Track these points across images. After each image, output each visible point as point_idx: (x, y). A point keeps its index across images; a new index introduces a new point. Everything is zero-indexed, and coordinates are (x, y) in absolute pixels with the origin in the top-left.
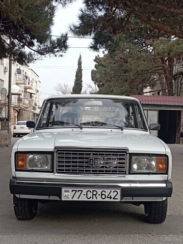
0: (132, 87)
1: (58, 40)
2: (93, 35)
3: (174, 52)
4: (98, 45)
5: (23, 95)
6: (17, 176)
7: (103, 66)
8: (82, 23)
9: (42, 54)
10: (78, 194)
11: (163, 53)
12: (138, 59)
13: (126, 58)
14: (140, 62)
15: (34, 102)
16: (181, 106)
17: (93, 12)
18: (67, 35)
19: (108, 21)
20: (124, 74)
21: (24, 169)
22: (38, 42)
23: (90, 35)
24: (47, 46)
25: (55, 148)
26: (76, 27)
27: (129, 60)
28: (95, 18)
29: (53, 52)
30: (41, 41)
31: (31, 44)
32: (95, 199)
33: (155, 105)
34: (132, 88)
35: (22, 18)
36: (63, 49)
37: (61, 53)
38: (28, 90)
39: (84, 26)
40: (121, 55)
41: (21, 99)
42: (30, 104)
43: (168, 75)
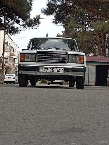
1: (34, 19)
2: (55, 15)
3: (106, 30)
4: (58, 21)
5: (9, 59)
6: (21, 64)
8: (48, 8)
9: (25, 27)
10: (46, 70)
11: (99, 30)
13: (76, 34)
14: (85, 36)
15: (16, 64)
17: (55, 2)
18: (39, 16)
19: (63, 7)
21: (24, 61)
22: (22, 20)
23: (53, 15)
24: (28, 22)
25: (37, 51)
26: (45, 10)
27: (78, 35)
28: (55, 5)
29: (31, 26)
30: (24, 20)
31: (18, 22)
32: (53, 72)
35: (14, 6)
36: (37, 24)
37: (36, 27)
38: (12, 56)
39: (50, 10)
41: (8, 62)
42: (13, 65)
43: (103, 45)
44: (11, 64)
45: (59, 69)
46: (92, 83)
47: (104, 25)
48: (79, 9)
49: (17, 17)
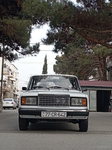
0: (80, 75)
1: (34, 46)
2: (54, 44)
3: (106, 53)
4: (58, 49)
5: (7, 81)
6: (22, 107)
7: (61, 62)
8: (48, 38)
9: (24, 54)
10: (48, 114)
11: (99, 54)
12: (83, 57)
13: (76, 57)
14: (85, 60)
15: (14, 87)
16: (111, 87)
17: (55, 32)
18: (39, 43)
19: (63, 36)
20: (75, 68)
22: (21, 47)
23: (53, 44)
24: (27, 50)
26: (45, 40)
27: (78, 58)
29: (30, 53)
30: (23, 47)
31: (17, 49)
32: (55, 116)
33: (94, 87)
34: (80, 77)
35: (14, 35)
36: (37, 51)
37: (35, 54)
38: (10, 79)
39: (50, 39)
40: (73, 55)
41: (6, 85)
42: (12, 88)
43: (103, 68)
44: (9, 86)
45: (61, 113)
46: (93, 108)
47: (104, 49)
48: (79, 37)
49: (16, 44)
